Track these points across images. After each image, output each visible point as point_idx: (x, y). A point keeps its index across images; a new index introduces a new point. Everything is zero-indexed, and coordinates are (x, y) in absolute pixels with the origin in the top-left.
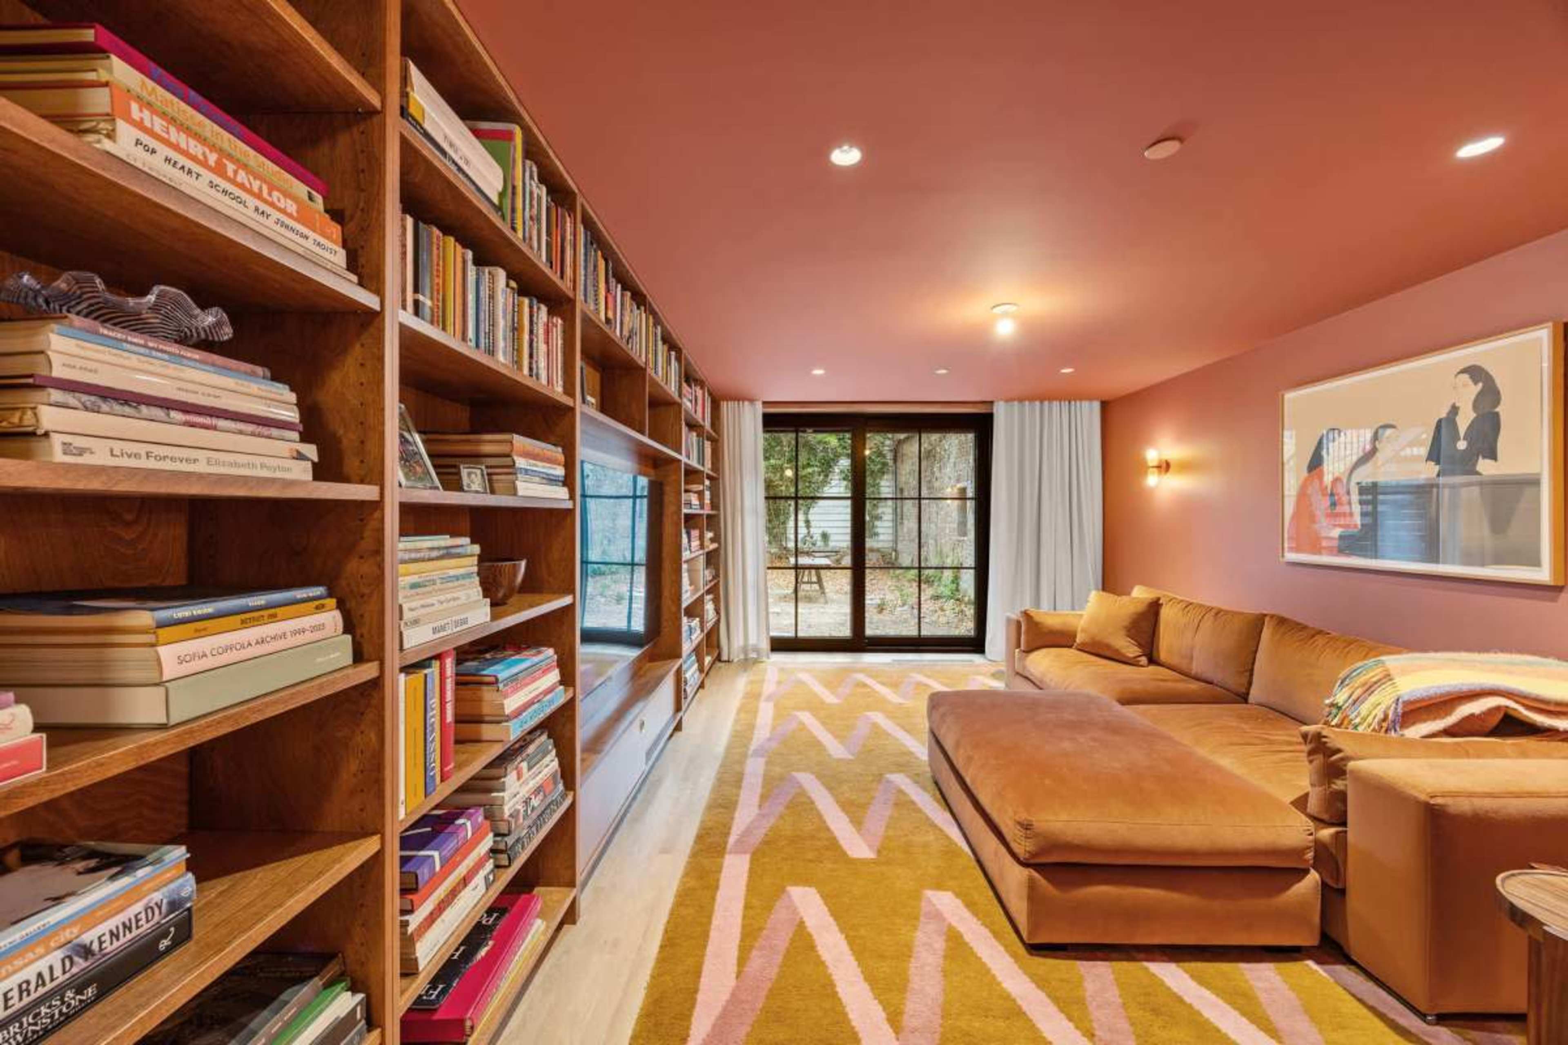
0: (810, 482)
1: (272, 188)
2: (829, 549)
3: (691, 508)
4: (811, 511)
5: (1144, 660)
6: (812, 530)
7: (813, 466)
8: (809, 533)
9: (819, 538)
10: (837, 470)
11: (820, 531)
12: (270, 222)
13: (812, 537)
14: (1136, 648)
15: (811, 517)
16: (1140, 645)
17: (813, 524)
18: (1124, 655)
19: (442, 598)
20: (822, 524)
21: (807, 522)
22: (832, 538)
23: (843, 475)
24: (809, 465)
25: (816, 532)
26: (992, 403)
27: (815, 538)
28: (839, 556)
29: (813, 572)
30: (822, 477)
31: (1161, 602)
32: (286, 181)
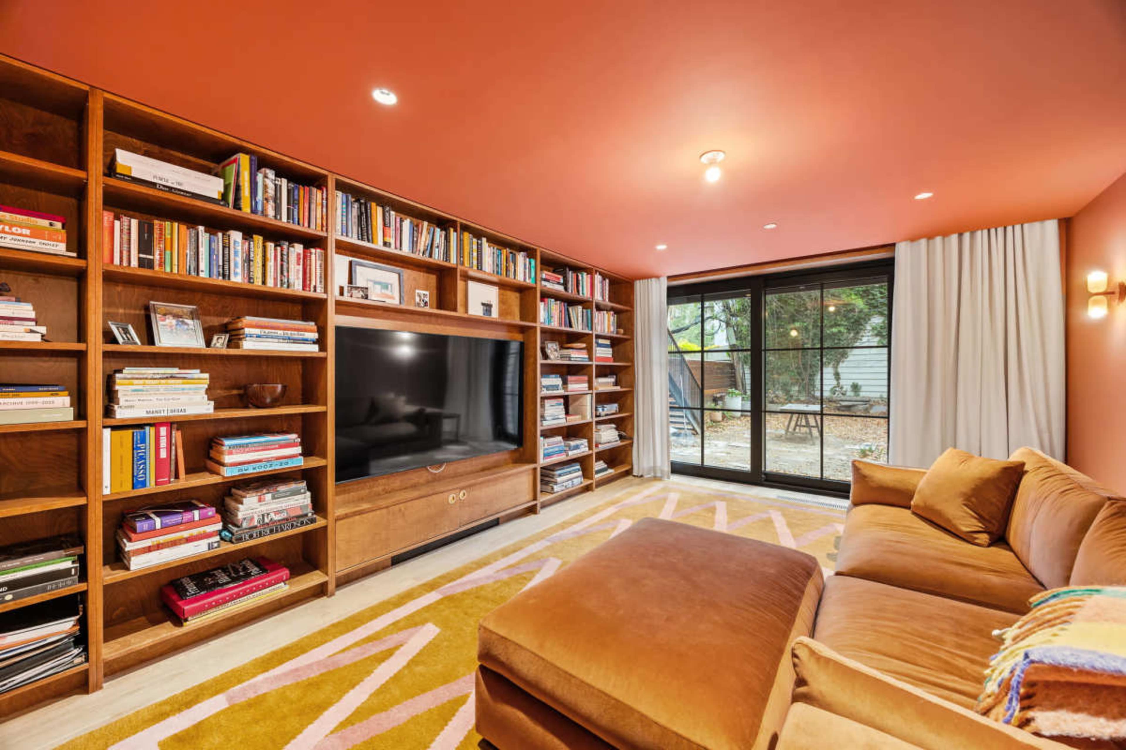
0: (839, 340)
1: (11, 226)
2: (858, 398)
3: (570, 360)
4: (841, 365)
5: (984, 538)
6: (842, 382)
7: (839, 325)
8: (838, 384)
9: (849, 388)
10: (869, 328)
11: (850, 383)
12: (7, 240)
13: (842, 388)
14: (975, 522)
15: (840, 370)
16: (981, 518)
17: (842, 376)
18: (957, 529)
19: (167, 397)
20: (854, 376)
21: (837, 375)
22: (863, 389)
23: (876, 332)
24: (836, 325)
25: (846, 384)
26: (893, 245)
27: (844, 389)
28: (867, 406)
29: (804, 415)
30: (852, 335)
31: (1026, 468)
32: (33, 221)
